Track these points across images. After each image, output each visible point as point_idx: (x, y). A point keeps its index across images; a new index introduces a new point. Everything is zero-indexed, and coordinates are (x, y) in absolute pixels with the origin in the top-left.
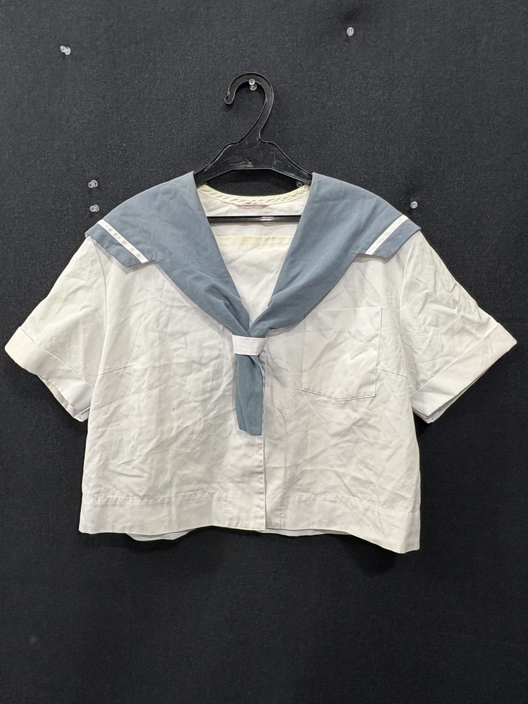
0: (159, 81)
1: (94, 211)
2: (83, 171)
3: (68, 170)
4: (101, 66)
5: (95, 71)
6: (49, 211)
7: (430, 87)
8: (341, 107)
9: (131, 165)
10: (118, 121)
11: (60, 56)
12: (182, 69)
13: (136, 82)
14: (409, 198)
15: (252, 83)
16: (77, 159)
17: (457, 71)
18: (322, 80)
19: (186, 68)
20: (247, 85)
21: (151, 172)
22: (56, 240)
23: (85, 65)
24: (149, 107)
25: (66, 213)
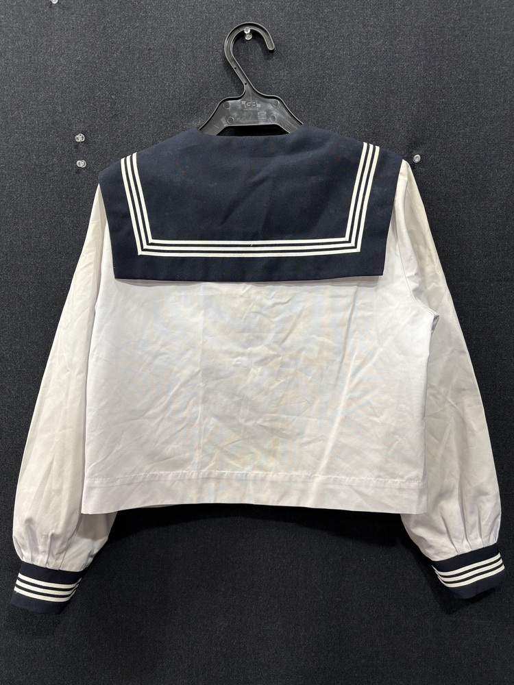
0: (150, 30)
1: (81, 166)
2: (70, 125)
3: (53, 123)
4: (89, 14)
5: (83, 19)
6: (33, 167)
7: (432, 36)
8: (340, 58)
9: (120, 118)
10: (106, 72)
11: (46, 5)
12: (173, 17)
13: (126, 31)
14: (411, 152)
15: (247, 31)
16: (63, 112)
17: (460, 20)
18: (321, 29)
19: (178, 16)
20: (242, 35)
21: (142, 126)
22: (40, 197)
23: (72, 14)
24: (139, 58)
25: (50, 169)
